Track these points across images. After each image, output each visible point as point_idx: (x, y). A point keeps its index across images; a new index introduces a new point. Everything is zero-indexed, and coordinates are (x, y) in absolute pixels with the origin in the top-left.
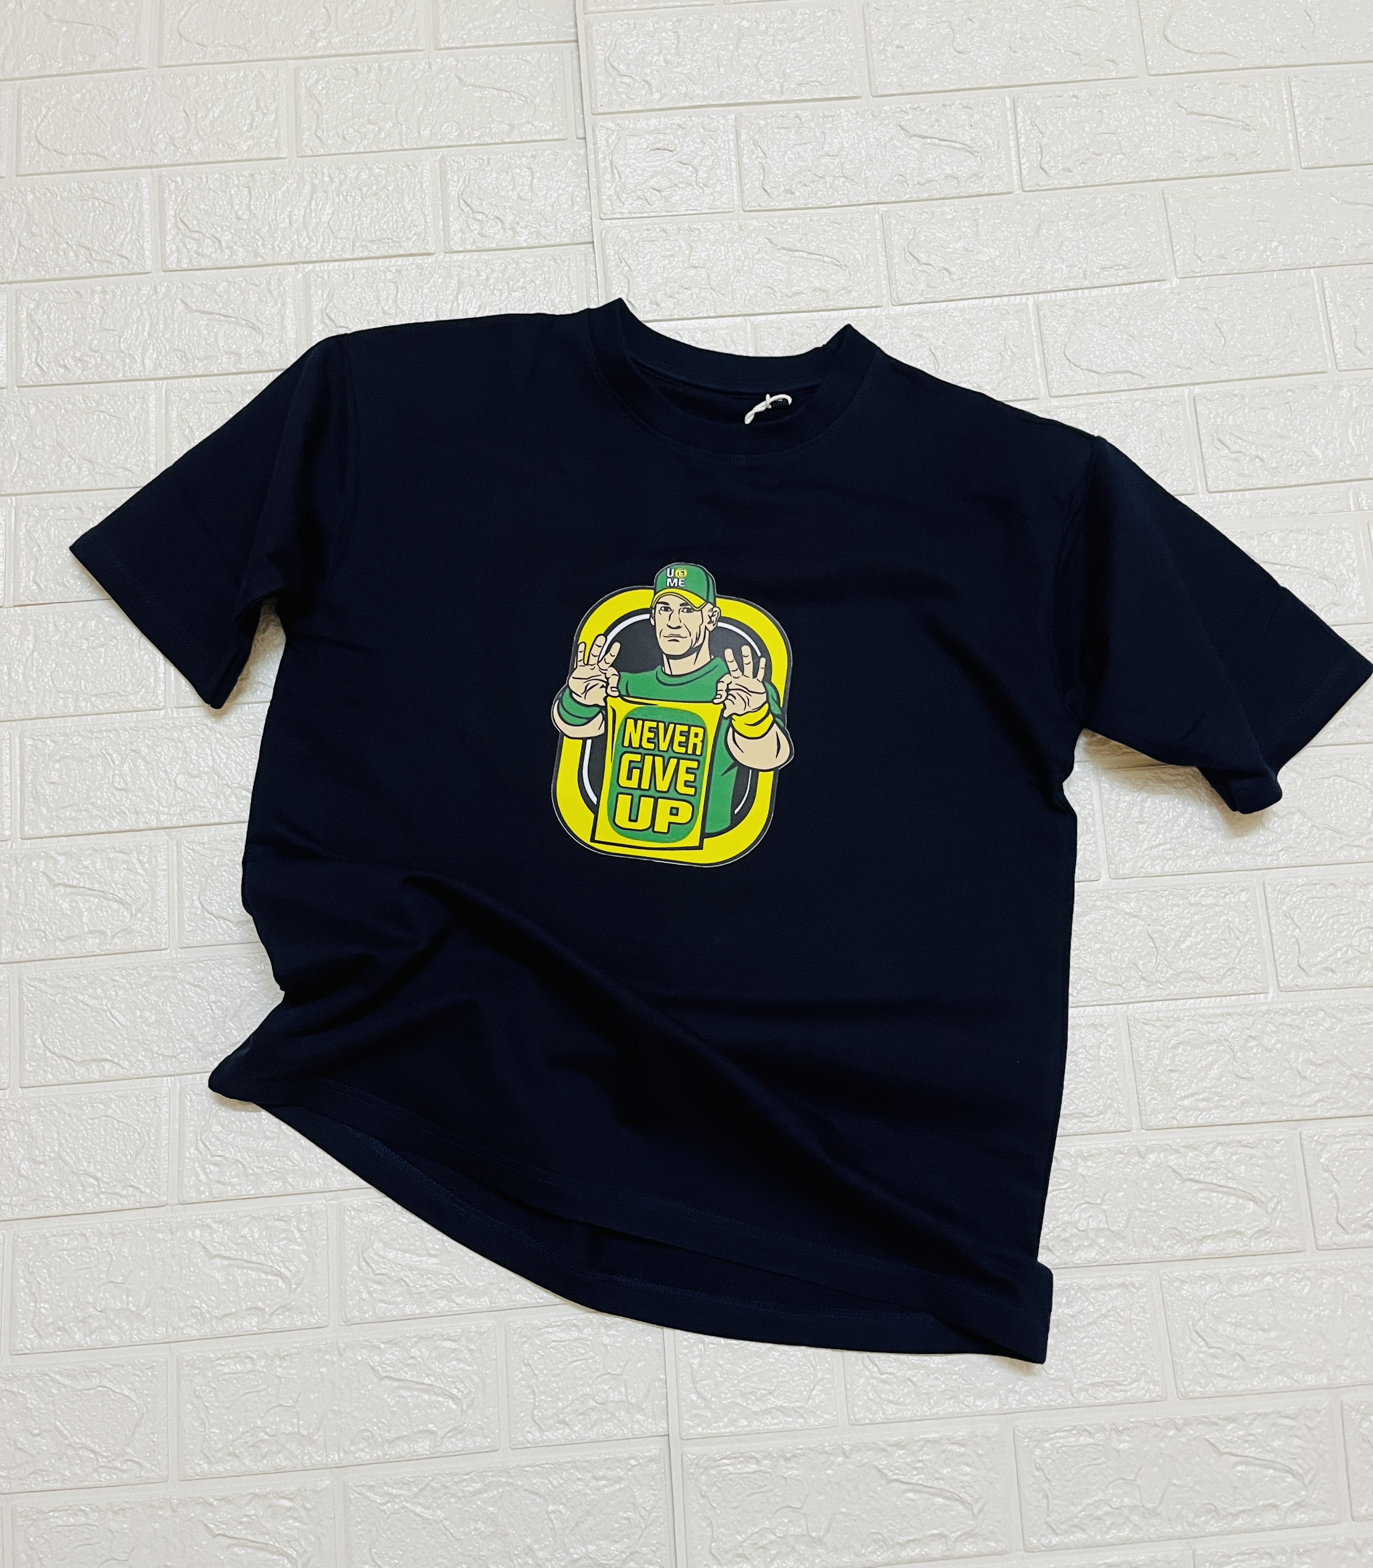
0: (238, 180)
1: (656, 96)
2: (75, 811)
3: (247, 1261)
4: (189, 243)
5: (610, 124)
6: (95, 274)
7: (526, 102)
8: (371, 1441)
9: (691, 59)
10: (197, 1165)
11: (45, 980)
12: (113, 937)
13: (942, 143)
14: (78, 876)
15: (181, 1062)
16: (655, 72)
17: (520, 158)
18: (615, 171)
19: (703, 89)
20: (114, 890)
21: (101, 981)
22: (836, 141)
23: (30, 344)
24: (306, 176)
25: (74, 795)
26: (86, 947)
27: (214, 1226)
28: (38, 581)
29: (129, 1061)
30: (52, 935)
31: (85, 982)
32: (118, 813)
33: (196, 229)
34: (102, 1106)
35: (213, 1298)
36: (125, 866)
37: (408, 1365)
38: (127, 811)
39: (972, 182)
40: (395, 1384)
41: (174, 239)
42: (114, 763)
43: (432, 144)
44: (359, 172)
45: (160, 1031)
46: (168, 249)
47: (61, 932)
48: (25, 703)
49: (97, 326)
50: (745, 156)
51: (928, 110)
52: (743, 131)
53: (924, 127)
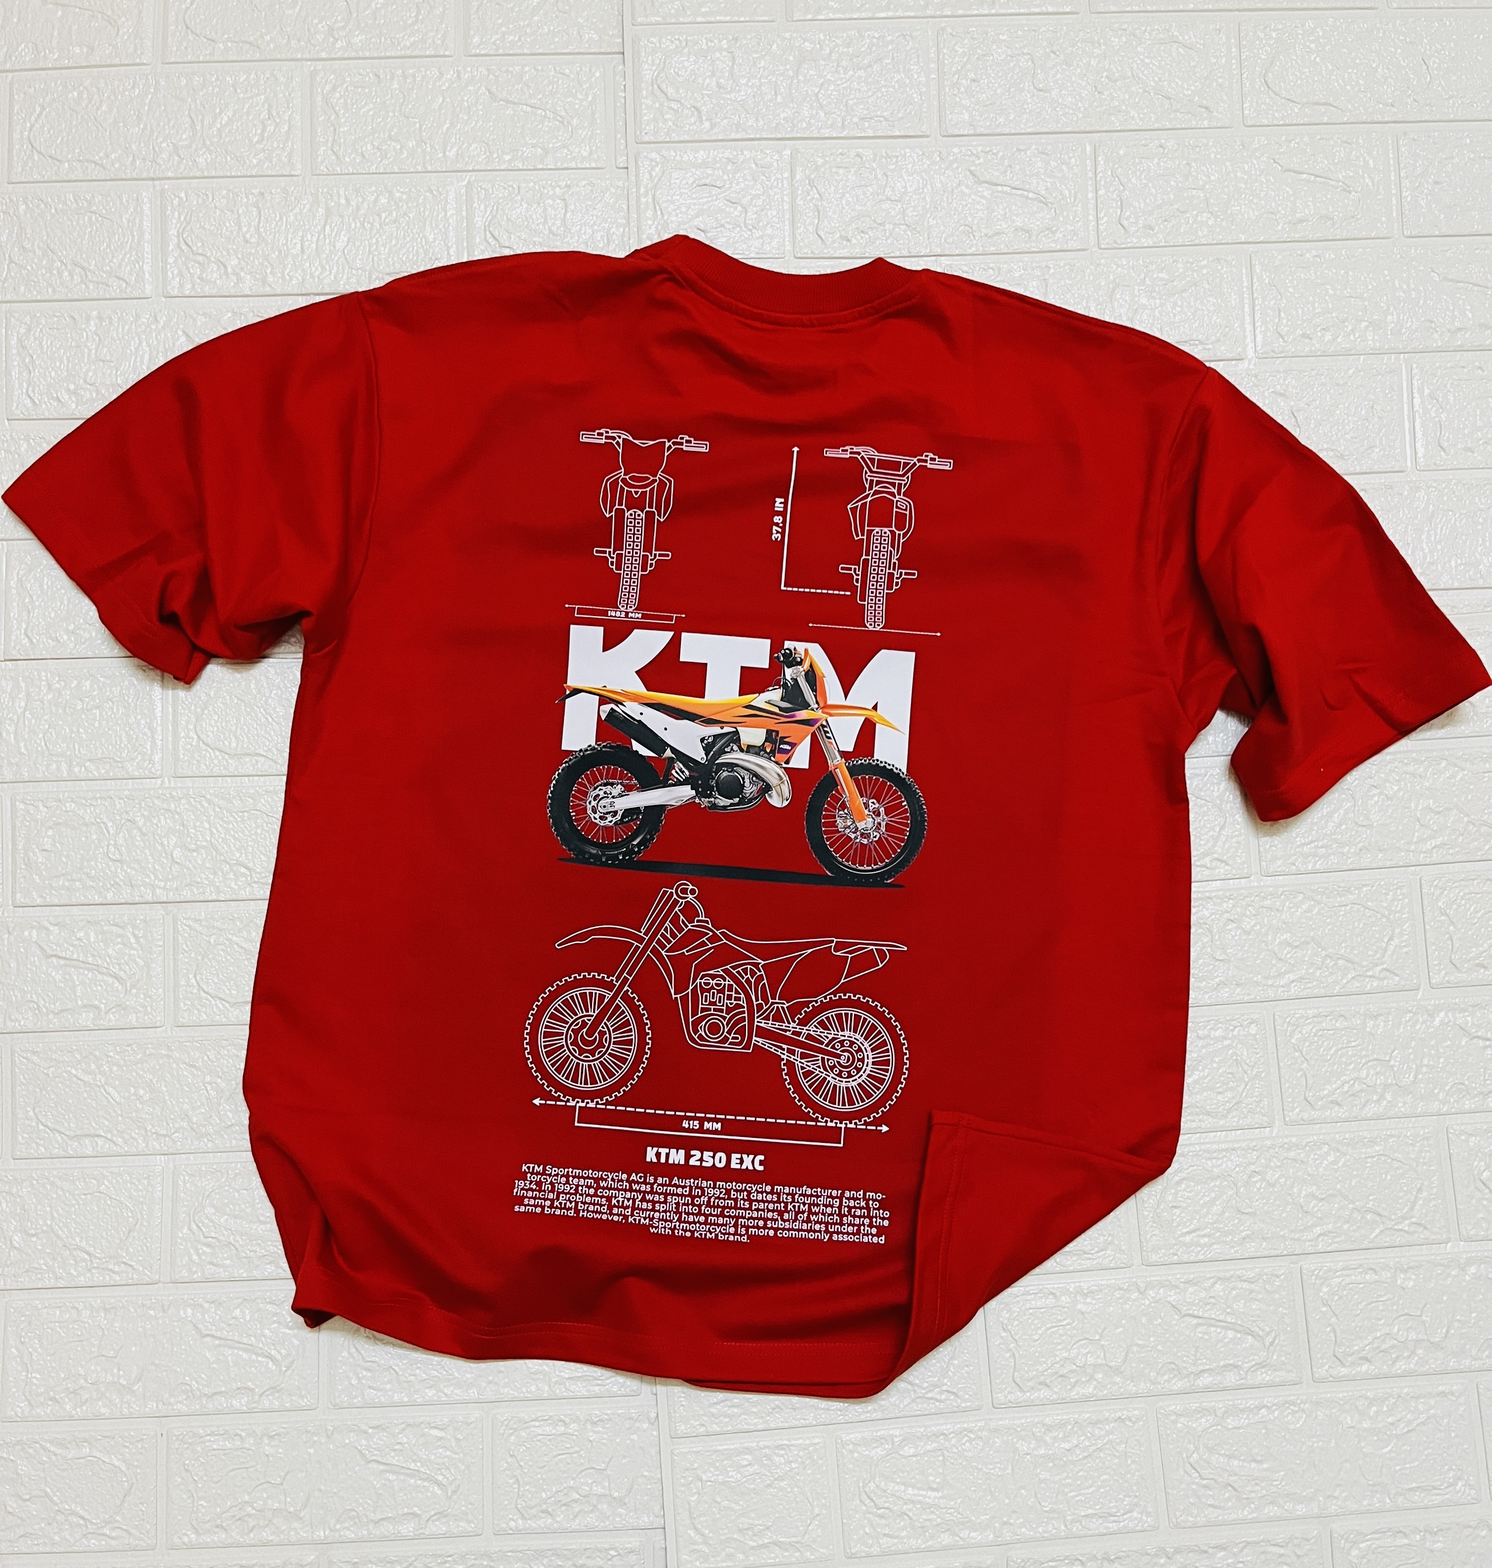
0: (247, 197)
1: (707, 125)
2: (68, 880)
3: (239, 1342)
4: (192, 267)
5: (654, 155)
6: (91, 297)
7: (562, 123)
8: (357, 1520)
9: (746, 85)
10: (189, 1245)
11: (37, 1052)
12: (107, 1013)
13: (1014, 191)
14: (71, 949)
15: (174, 1142)
16: (706, 98)
17: (553, 188)
18: (658, 208)
19: (757, 120)
20: (108, 964)
21: (95, 1056)
22: (899, 184)
23: (20, 373)
24: (321, 197)
25: (66, 864)
26: (80, 1021)
27: (206, 1305)
28: (30, 634)
29: (123, 1138)
30: (46, 1007)
31: (78, 1056)
32: (112, 885)
33: (200, 251)
34: (93, 1181)
35: (203, 1376)
36: (119, 940)
37: (395, 1450)
38: (122, 883)
39: (1044, 236)
40: (382, 1467)
41: (175, 262)
42: (109, 833)
43: (459, 166)
44: (378, 195)
45: (154, 1109)
46: (169, 274)
47: (54, 1005)
48: (17, 765)
49: (93, 356)
50: (799, 198)
51: (1001, 154)
52: (799, 169)
53: (996, 173)
